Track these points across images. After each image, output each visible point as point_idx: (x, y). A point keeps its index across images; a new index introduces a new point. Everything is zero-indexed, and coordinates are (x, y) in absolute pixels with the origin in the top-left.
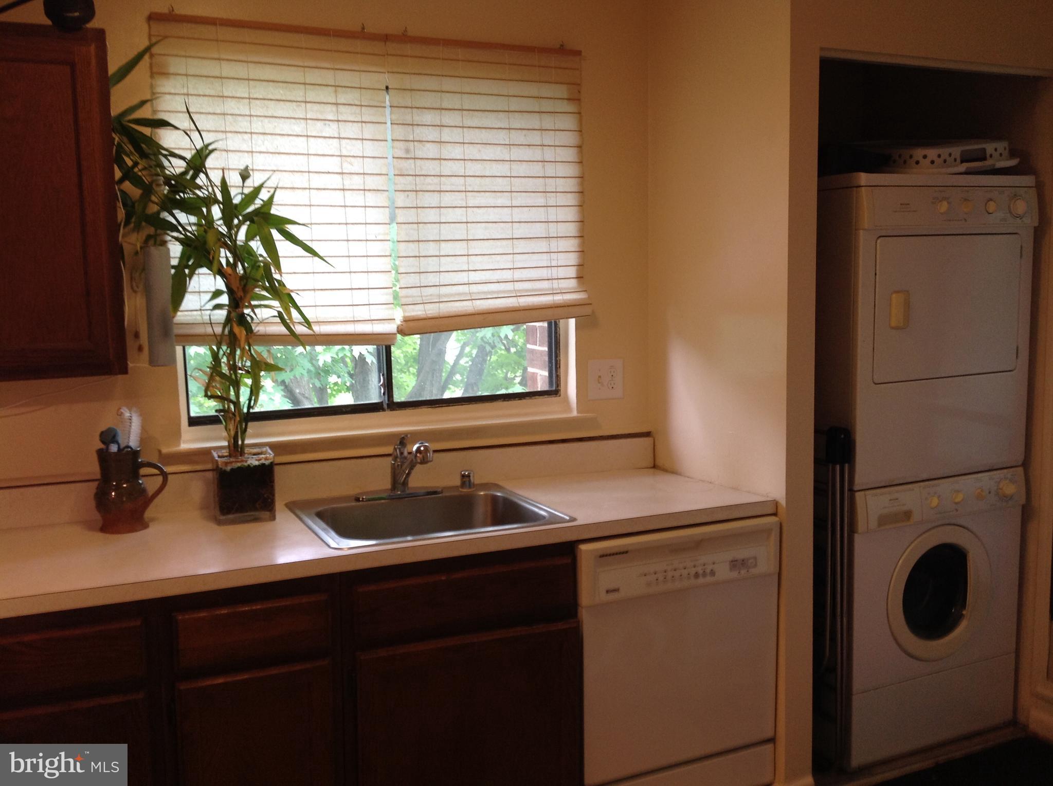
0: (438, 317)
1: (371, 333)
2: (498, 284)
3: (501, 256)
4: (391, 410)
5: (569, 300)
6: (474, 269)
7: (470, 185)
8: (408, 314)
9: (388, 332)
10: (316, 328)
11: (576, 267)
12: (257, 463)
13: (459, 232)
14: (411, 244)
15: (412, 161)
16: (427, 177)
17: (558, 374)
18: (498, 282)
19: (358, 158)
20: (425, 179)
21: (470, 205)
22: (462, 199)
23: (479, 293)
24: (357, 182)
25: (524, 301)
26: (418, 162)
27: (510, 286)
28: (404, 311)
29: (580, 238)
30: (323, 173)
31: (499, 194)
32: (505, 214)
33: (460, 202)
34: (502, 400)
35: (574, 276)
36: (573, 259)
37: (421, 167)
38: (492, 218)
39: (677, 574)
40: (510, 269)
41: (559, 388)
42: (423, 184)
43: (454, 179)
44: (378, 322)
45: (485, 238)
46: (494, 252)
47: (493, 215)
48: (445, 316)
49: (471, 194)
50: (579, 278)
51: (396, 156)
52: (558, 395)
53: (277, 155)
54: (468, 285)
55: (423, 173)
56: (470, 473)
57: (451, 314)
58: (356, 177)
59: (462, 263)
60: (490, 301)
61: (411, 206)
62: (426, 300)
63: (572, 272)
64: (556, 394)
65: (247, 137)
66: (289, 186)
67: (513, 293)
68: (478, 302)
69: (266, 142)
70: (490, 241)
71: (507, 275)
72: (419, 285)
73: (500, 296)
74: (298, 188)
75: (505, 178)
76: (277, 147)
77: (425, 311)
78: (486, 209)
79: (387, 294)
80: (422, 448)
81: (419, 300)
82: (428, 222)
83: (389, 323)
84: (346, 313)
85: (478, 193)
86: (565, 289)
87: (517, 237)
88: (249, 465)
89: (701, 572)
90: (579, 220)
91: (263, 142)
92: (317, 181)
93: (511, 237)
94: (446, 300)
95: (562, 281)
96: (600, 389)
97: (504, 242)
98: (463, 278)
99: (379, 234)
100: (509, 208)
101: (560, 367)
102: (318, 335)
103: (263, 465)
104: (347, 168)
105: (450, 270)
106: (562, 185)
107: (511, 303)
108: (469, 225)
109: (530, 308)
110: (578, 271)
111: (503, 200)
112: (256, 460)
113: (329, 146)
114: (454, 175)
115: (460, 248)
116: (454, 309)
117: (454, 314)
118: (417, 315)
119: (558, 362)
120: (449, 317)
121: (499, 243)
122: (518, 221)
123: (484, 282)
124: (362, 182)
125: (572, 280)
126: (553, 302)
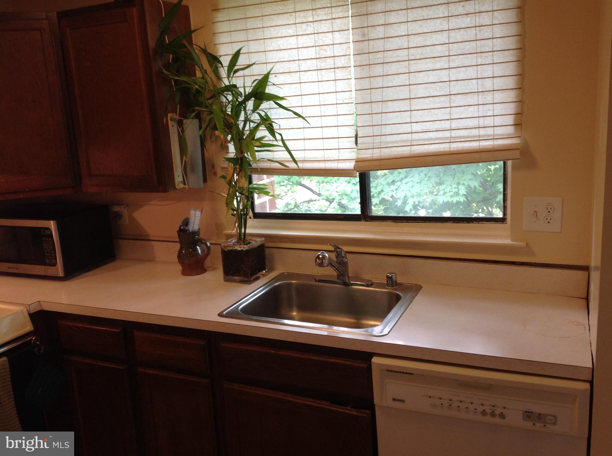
0: (379, 159)
1: (337, 169)
2: (436, 132)
3: (440, 109)
4: (365, 221)
5: (499, 145)
6: (416, 121)
7: (413, 55)
8: (360, 156)
9: (348, 169)
10: (301, 165)
11: (513, 115)
12: (239, 249)
13: (404, 93)
14: (366, 105)
15: (366, 42)
16: (378, 53)
17: (505, 205)
18: (437, 131)
19: (330, 46)
20: (376, 56)
21: (412, 71)
22: (406, 67)
23: (419, 140)
24: (330, 63)
25: (455, 147)
26: (371, 42)
27: (447, 134)
28: (358, 154)
29: (517, 90)
30: (308, 59)
31: (437, 59)
32: (444, 75)
33: (404, 69)
34: (453, 222)
35: (512, 123)
36: (511, 108)
37: (373, 46)
38: (431, 80)
39: (463, 406)
40: (448, 120)
41: (506, 217)
42: (375, 59)
43: (399, 52)
44: (342, 161)
45: (426, 96)
46: (433, 107)
47: (432, 77)
48: (385, 158)
49: (413, 62)
50: (517, 125)
51: (354, 41)
52: (504, 223)
53: (279, 51)
54: (410, 134)
55: (374, 50)
56: (393, 276)
57: (391, 157)
58: (328, 59)
59: (406, 117)
60: (425, 146)
61: (365, 77)
62: (376, 146)
63: (510, 120)
64: (503, 222)
65: (262, 41)
66: (287, 71)
67: (448, 140)
68: (416, 147)
69: (273, 44)
70: (429, 98)
71: (446, 125)
72: (372, 135)
73: (435, 142)
74: (292, 72)
75: (444, 45)
76: (279, 46)
77: (373, 154)
78: (426, 72)
79: (350, 142)
80: (321, 256)
81: (371, 146)
82: (378, 87)
83: (350, 162)
84: (319, 155)
85: (419, 60)
86: (500, 135)
87: (455, 93)
88: (236, 250)
89: (489, 411)
90: (518, 74)
91: (271, 44)
92: (304, 66)
93: (449, 94)
94: (390, 146)
95: (498, 128)
96: (535, 222)
97: (442, 98)
98: (407, 128)
99: (345, 99)
100: (446, 70)
101: (507, 200)
102: (301, 169)
103: (242, 250)
104: (324, 54)
105: (396, 123)
106: (498, 44)
107: (444, 148)
108: (411, 87)
109: (458, 153)
110: (515, 119)
111: (442, 63)
112: (239, 247)
113: (311, 40)
114: (400, 48)
115: (404, 106)
116: (395, 153)
117: (393, 157)
118: (366, 157)
119: (506, 196)
120: (389, 159)
121: (437, 99)
122: (455, 79)
123: (425, 131)
124: (333, 62)
125: (509, 127)
126: (479, 148)
